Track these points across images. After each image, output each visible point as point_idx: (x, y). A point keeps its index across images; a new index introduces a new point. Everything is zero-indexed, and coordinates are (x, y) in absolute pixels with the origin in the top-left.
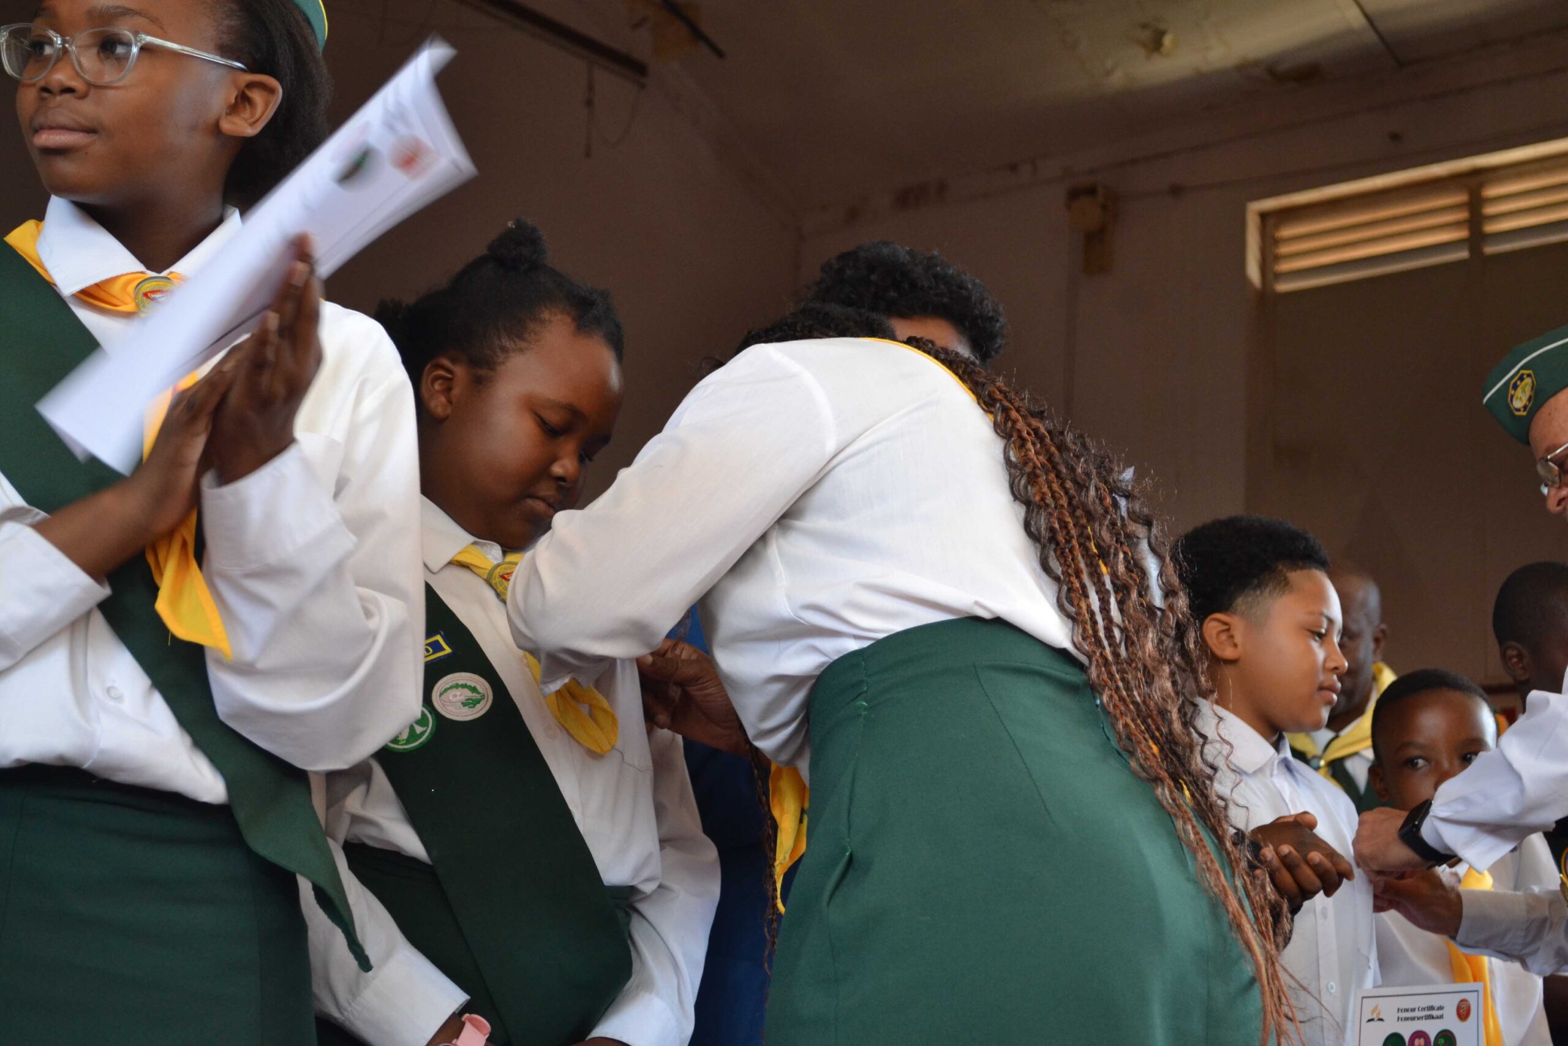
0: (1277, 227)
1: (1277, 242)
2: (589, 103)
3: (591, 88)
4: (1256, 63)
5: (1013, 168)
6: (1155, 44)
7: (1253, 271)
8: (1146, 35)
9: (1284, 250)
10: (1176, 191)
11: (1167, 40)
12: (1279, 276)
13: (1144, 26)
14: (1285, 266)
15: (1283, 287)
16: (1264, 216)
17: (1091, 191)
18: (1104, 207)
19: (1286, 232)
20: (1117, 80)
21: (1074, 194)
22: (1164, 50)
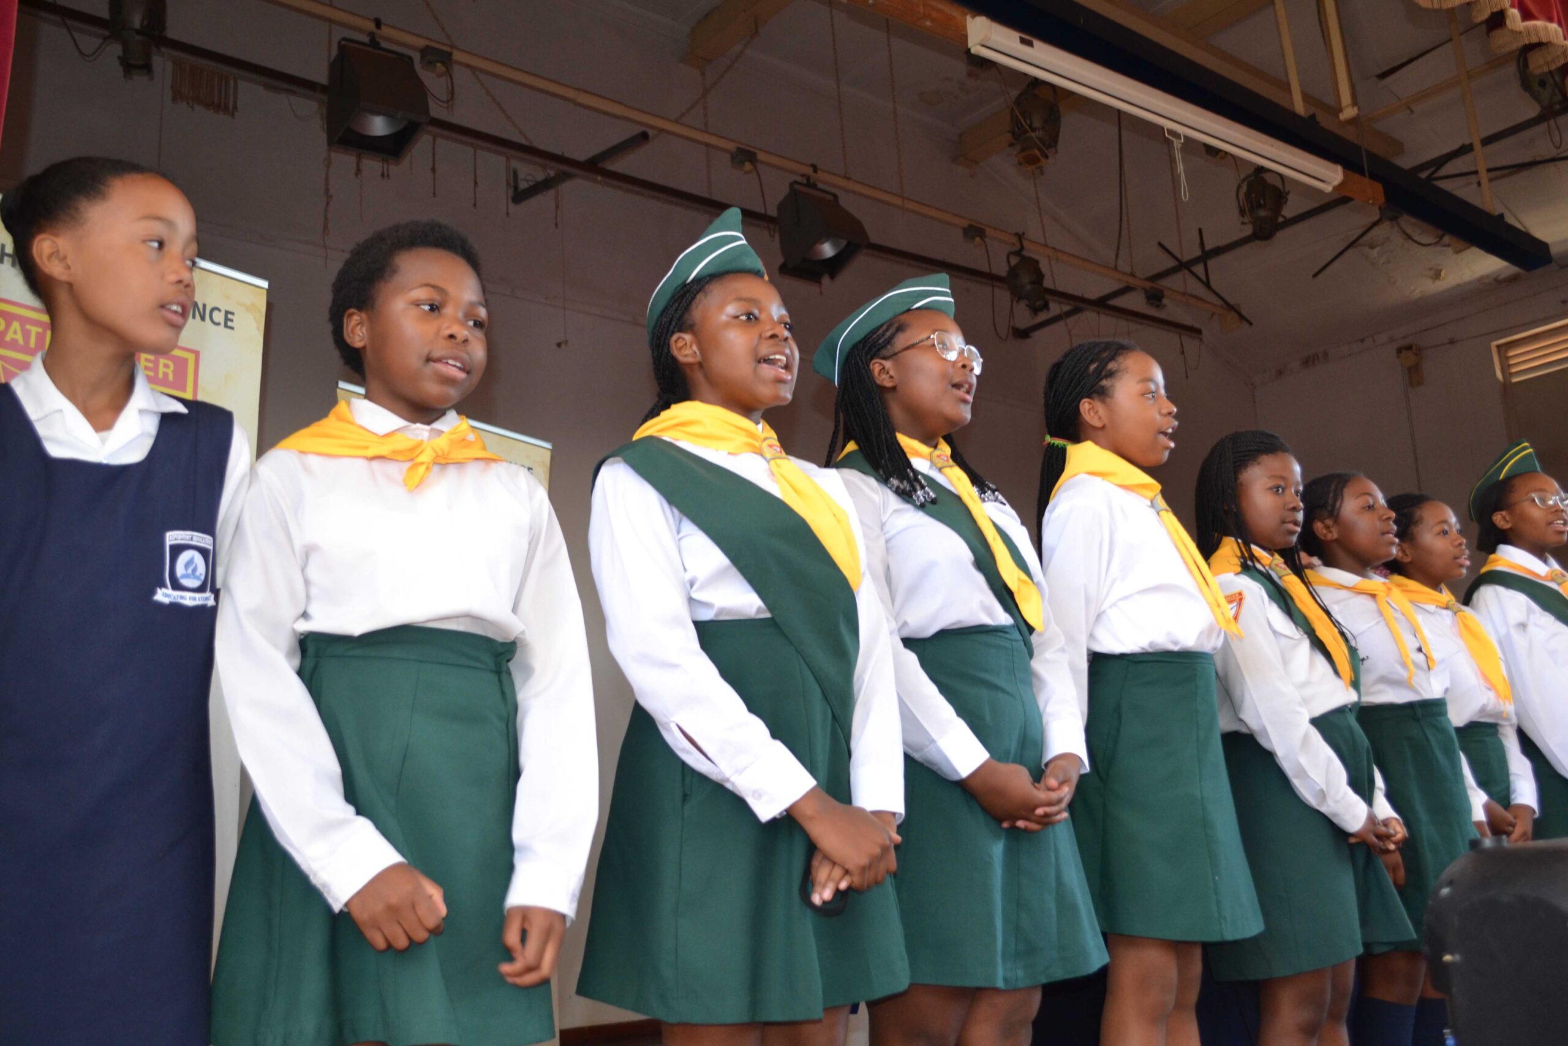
0: (1506, 351)
1: (1508, 358)
2: (1183, 353)
3: (1182, 345)
4: (1488, 276)
5: (1362, 341)
6: (1437, 275)
7: (1499, 375)
8: (1432, 273)
9: (1512, 362)
10: (1452, 342)
11: (1443, 273)
12: (1511, 374)
13: (1431, 269)
14: (1514, 370)
15: (1515, 380)
16: (1498, 347)
17: (1409, 348)
18: (1416, 354)
19: (1511, 354)
20: (1417, 294)
21: (1399, 351)
22: (1441, 278)
